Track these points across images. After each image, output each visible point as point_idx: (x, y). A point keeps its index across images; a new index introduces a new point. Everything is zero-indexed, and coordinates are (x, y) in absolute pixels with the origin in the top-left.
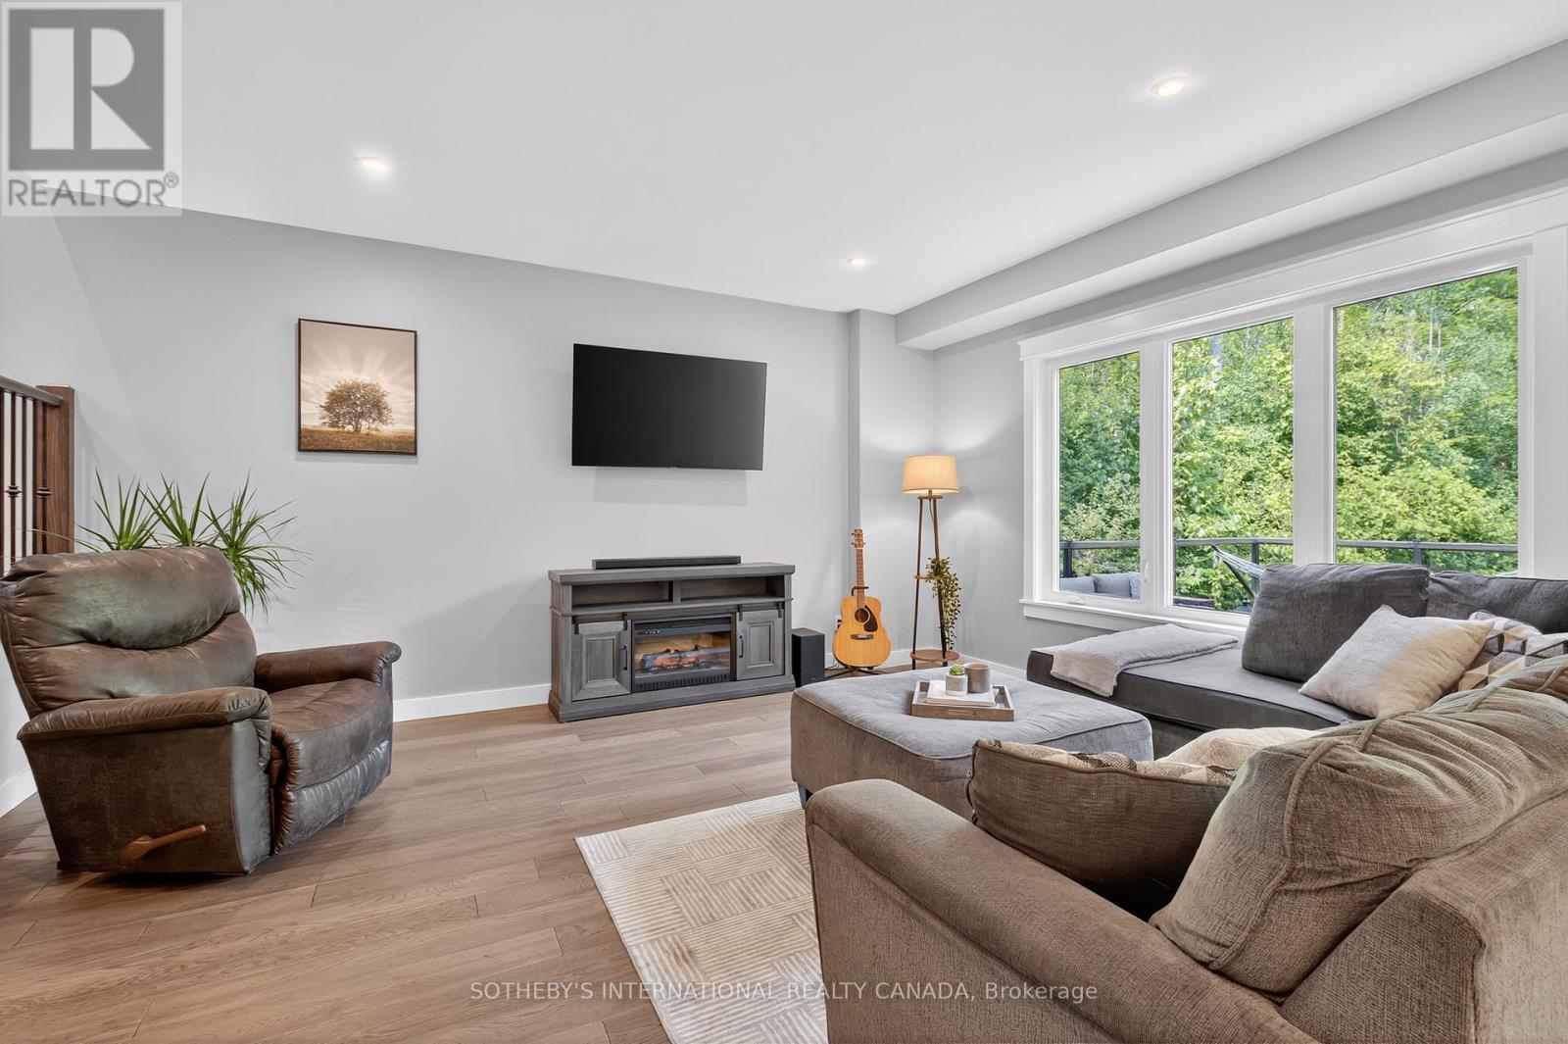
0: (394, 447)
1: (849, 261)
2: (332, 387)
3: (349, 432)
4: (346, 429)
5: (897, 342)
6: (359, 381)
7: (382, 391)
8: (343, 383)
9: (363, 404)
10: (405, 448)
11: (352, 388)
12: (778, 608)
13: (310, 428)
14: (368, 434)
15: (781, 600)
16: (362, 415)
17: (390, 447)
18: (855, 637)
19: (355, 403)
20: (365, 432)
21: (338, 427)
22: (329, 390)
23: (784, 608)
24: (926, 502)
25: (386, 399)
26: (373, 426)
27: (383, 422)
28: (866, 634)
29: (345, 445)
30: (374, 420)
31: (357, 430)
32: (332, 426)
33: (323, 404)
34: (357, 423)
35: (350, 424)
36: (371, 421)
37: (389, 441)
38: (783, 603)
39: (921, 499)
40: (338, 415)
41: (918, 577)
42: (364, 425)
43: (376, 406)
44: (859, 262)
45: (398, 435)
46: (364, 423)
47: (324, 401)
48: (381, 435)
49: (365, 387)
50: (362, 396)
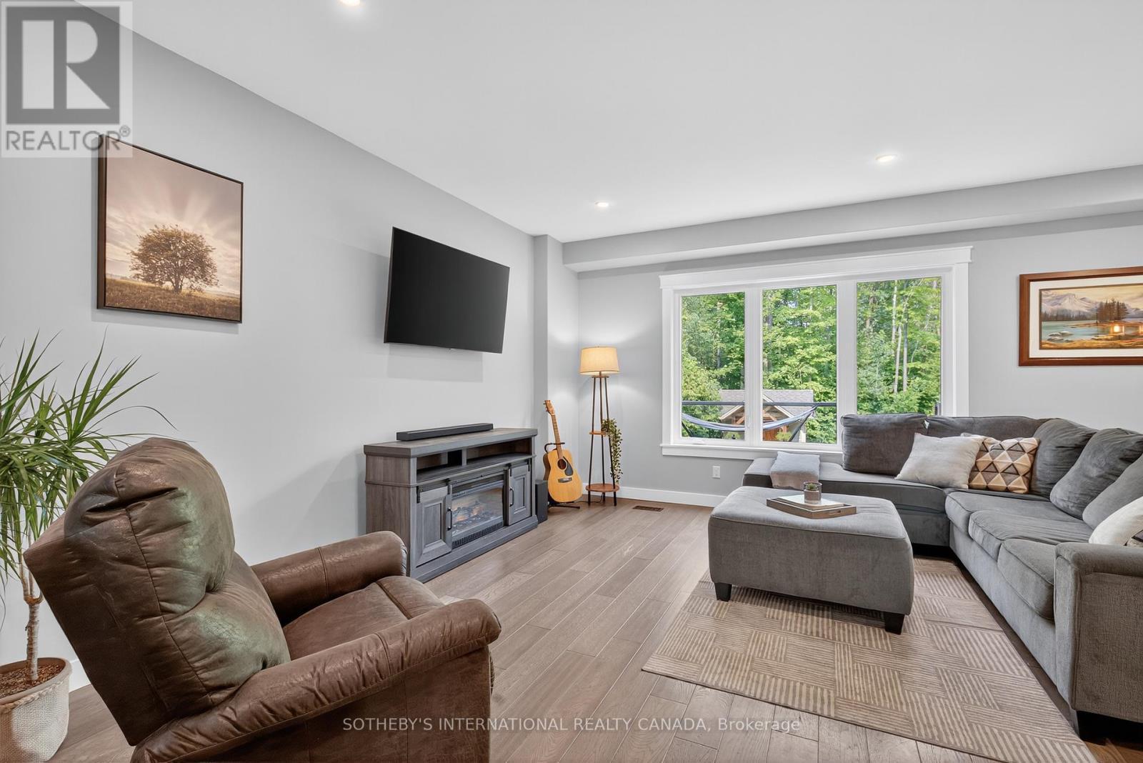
0: (219, 312)
1: (597, 203)
2: (147, 231)
3: (167, 290)
4: (164, 286)
5: (564, 263)
6: (179, 229)
7: (206, 244)
8: (161, 228)
9: (185, 257)
10: (229, 313)
11: (172, 236)
12: (528, 464)
13: (118, 279)
14: (189, 295)
15: (529, 457)
16: (182, 271)
17: (214, 312)
18: (561, 481)
19: (175, 255)
20: (188, 292)
21: (155, 282)
22: (144, 234)
23: (531, 462)
24: (598, 380)
25: (211, 255)
26: (195, 285)
27: (208, 282)
28: (567, 478)
29: (162, 305)
30: (197, 278)
31: (177, 289)
32: (147, 280)
33: (136, 251)
34: (178, 280)
35: (169, 279)
36: (193, 279)
37: (213, 304)
38: (531, 459)
39: (595, 377)
40: (154, 268)
41: (593, 433)
42: (186, 283)
43: (197, 261)
44: (603, 205)
45: (223, 298)
46: (186, 280)
47: (136, 246)
48: (203, 296)
49: (186, 237)
50: (184, 248)
